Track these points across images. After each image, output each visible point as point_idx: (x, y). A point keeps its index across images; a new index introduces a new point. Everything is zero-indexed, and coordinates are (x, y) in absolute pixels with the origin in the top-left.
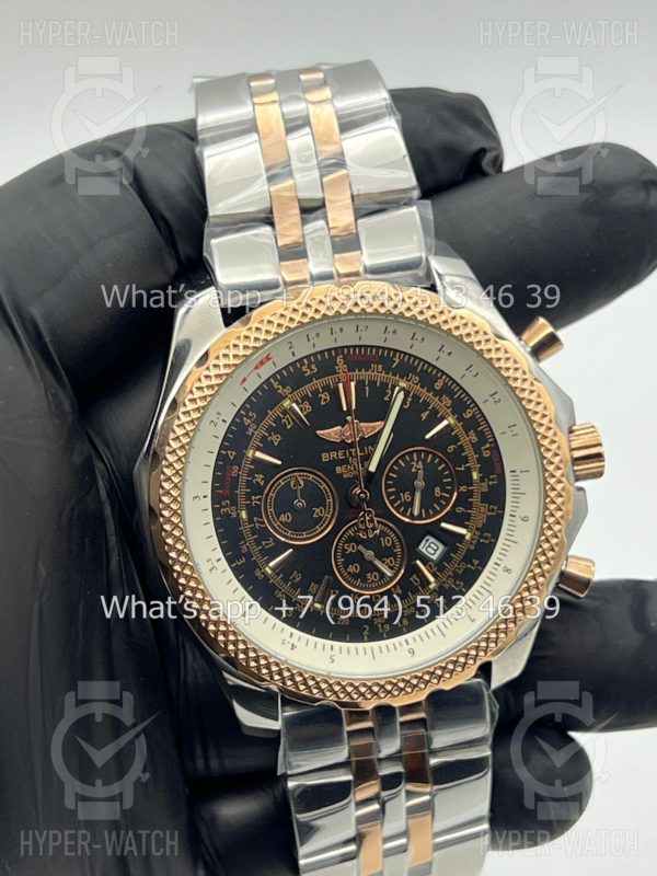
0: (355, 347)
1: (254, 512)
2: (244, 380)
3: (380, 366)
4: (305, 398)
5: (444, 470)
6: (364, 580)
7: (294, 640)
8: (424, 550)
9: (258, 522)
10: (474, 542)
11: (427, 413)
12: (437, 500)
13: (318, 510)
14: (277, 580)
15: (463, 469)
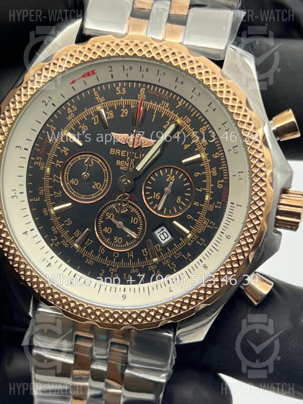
0: (155, 85)
1: (55, 170)
2: (73, 82)
3: (168, 104)
4: (112, 108)
5: (187, 187)
6: (112, 240)
7: (52, 261)
8: (158, 235)
9: (56, 178)
10: (192, 241)
11: (189, 145)
12: (177, 205)
13: (97, 184)
14: (55, 220)
15: (201, 191)
